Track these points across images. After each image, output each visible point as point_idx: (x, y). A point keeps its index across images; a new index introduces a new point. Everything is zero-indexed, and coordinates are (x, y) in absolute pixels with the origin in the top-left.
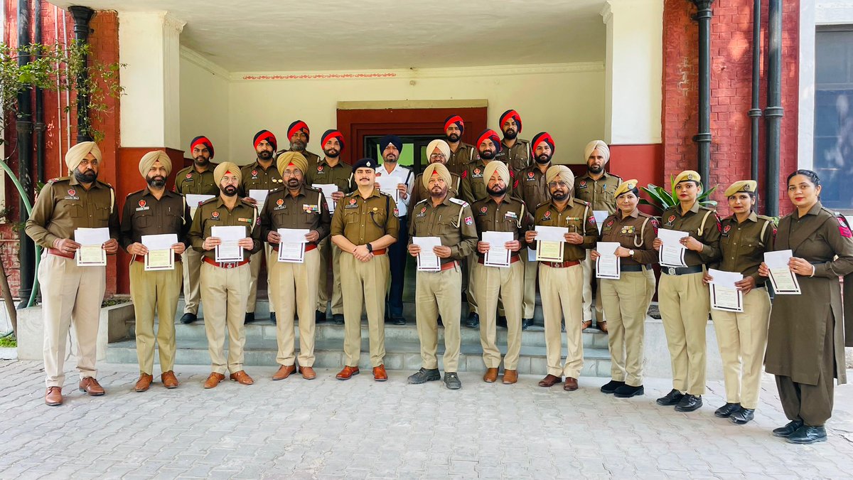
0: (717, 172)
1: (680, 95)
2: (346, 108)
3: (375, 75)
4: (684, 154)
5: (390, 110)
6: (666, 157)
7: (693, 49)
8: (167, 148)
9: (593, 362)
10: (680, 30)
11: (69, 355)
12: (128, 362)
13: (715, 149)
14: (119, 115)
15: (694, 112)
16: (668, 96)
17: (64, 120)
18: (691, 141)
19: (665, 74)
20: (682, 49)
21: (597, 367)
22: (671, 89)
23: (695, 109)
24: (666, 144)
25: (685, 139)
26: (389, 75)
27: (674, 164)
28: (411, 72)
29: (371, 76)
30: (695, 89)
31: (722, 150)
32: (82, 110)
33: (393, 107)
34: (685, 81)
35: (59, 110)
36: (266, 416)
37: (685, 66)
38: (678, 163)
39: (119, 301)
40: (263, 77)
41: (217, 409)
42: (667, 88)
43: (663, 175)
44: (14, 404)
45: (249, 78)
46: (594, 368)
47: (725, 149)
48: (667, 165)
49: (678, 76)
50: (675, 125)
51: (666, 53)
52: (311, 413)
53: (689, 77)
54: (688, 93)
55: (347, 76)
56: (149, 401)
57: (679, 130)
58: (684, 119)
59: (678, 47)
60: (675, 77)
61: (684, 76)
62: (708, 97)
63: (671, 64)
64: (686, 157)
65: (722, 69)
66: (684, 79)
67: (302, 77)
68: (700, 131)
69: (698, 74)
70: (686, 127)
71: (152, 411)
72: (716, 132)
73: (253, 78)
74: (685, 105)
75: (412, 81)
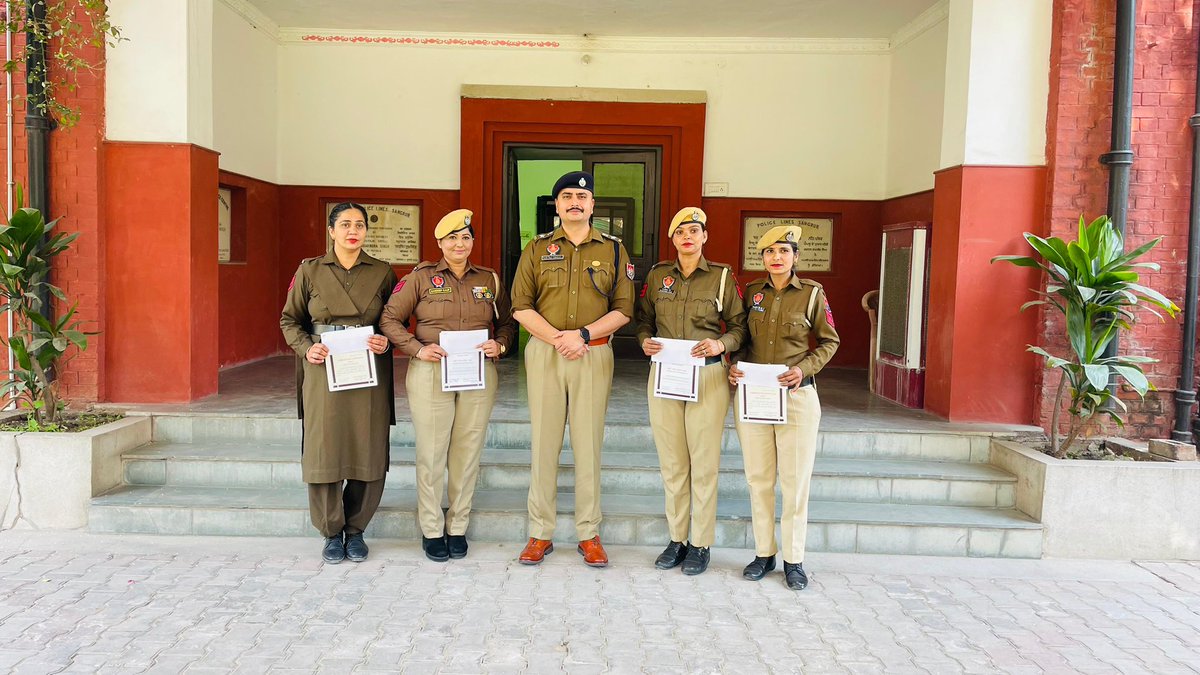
0: (1136, 216)
1: (1082, 86)
2: (478, 95)
3: (524, 44)
4: (1084, 184)
5: (549, 101)
6: (1055, 188)
7: (1105, 13)
8: (192, 145)
9: (962, 532)
12: (129, 532)
13: (1134, 178)
15: (1103, 116)
16: (1062, 87)
17: (1, 86)
18: (1097, 163)
19: (1057, 52)
20: (1088, 11)
21: (968, 540)
22: (1068, 75)
23: (1106, 110)
24: (1056, 167)
25: (1087, 159)
26: (548, 44)
27: (1068, 200)
28: (584, 40)
29: (518, 44)
30: (1108, 78)
31: (1145, 180)
32: (38, 68)
33: (556, 97)
34: (1090, 63)
36: (439, 658)
37: (1092, 38)
38: (1073, 199)
39: (104, 418)
40: (337, 38)
41: (336, 640)
42: (1062, 74)
43: (1049, 219)
45: (313, 38)
46: (963, 543)
47: (1149, 178)
48: (1057, 201)
49: (1080, 54)
50: (1071, 136)
51: (1062, 14)
53: (1097, 57)
54: (1097, 84)
55: (479, 42)
56: (195, 624)
57: (1078, 144)
58: (1086, 126)
59: (1082, 7)
60: (1074, 55)
61: (1090, 55)
62: (1130, 91)
63: (1071, 34)
64: (1088, 189)
65: (1150, 47)
66: (1089, 59)
67: (402, 41)
68: (1113, 146)
69: (1113, 53)
70: (1090, 139)
71: (208, 649)
72: (1136, 149)
73: (320, 39)
74: (1089, 103)
75: (587, 56)
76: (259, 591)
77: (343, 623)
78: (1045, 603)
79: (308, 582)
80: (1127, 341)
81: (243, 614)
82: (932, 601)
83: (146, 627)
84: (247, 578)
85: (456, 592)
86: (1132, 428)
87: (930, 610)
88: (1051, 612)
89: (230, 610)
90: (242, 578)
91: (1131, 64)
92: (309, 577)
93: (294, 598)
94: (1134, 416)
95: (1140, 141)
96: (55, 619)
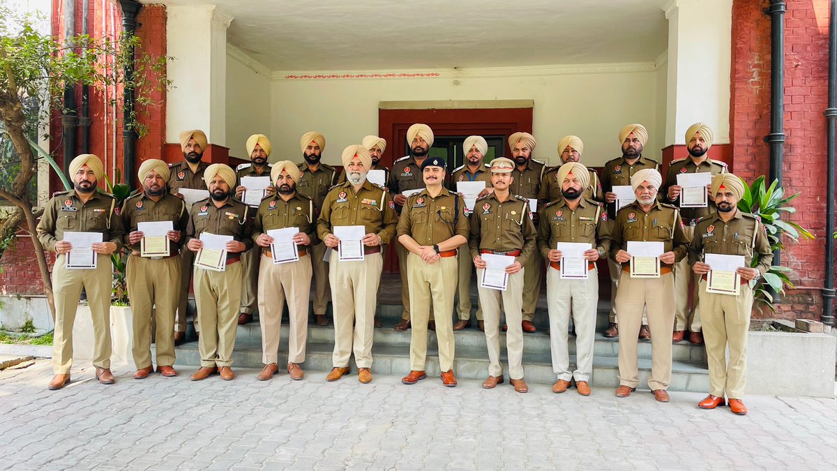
0: (790, 175)
1: (751, 92)
2: (389, 108)
3: (418, 75)
4: (754, 156)
5: (433, 110)
6: (735, 158)
7: (765, 46)
10: (751, 25)
13: (788, 150)
14: (165, 110)
15: (766, 111)
16: (737, 94)
17: (110, 115)
18: (762, 141)
19: (734, 72)
20: (753, 45)
22: (740, 86)
23: (767, 108)
24: (735, 144)
25: (755, 139)
26: (433, 74)
27: (743, 165)
28: (455, 72)
29: (414, 76)
30: (767, 87)
31: (796, 152)
32: (128, 103)
33: (436, 108)
34: (756, 78)
35: (105, 105)
36: (320, 425)
37: (756, 62)
38: (747, 165)
40: (305, 77)
41: (268, 416)
42: (736, 86)
44: (56, 406)
45: (292, 77)
47: (799, 150)
48: (736, 167)
49: (749, 73)
50: (745, 124)
51: (736, 48)
52: (367, 424)
53: (760, 74)
54: (759, 90)
55: (390, 75)
56: (196, 406)
57: (749, 129)
58: (754, 118)
59: (749, 42)
60: (745, 74)
61: (755, 73)
62: (781, 95)
63: (741, 61)
64: (757, 158)
65: (796, 66)
66: (755, 76)
67: (344, 77)
68: (772, 131)
69: (770, 71)
70: (757, 126)
71: (201, 417)
72: (789, 132)
73: (295, 77)
74: (756, 103)
75: (456, 81)
76: (234, 393)
77: (274, 409)
80: (788, 256)
81: (222, 402)
83: (171, 406)
86: (794, 314)
89: (216, 401)
90: (226, 386)
91: (781, 78)
94: (794, 306)
95: (791, 127)
96: (125, 402)
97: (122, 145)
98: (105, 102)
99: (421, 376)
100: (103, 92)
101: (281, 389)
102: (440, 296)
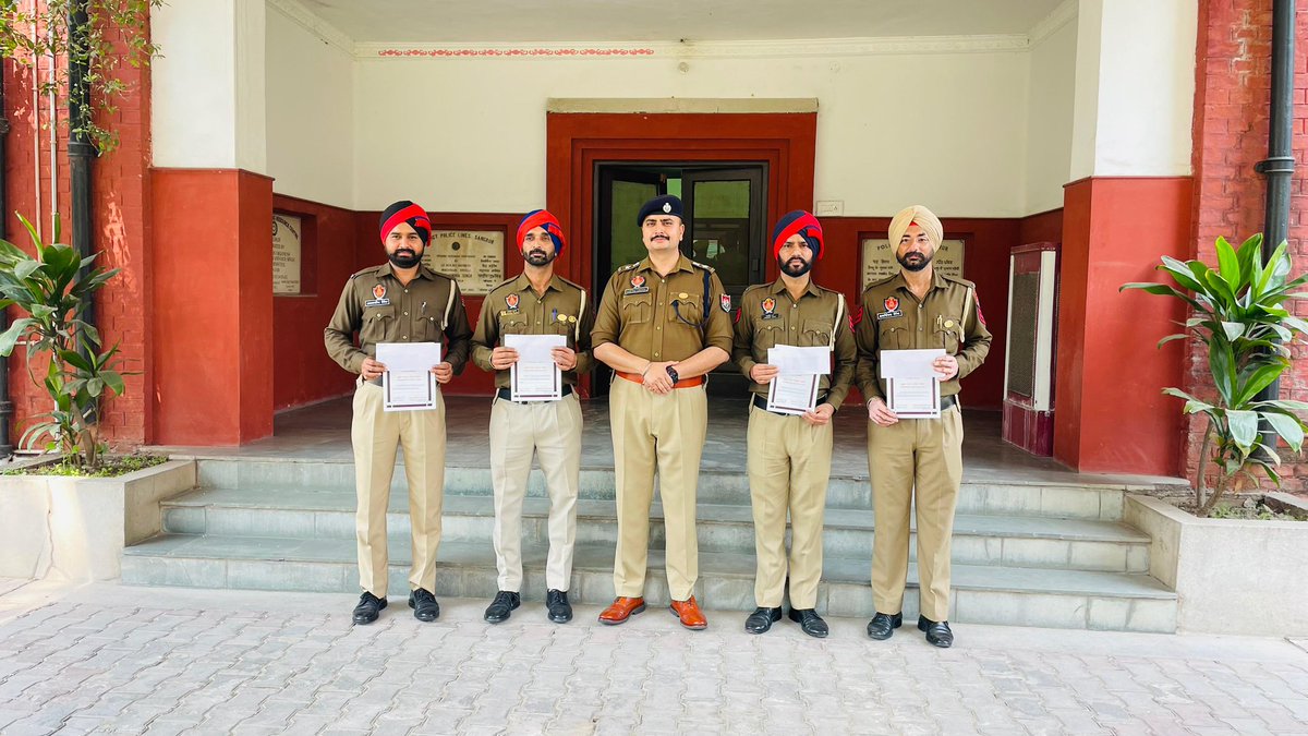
0: (1299, 233)
1: (1234, 82)
2: (565, 110)
3: (615, 52)
4: (1237, 197)
5: (643, 114)
6: (1203, 202)
8: (240, 171)
9: (1080, 601)
11: (49, 568)
12: (162, 584)
13: (1297, 189)
14: (149, 105)
15: (1259, 117)
16: (1210, 84)
17: (45, 113)
18: (1252, 172)
19: (1202, 44)
21: (1088, 610)
22: (1216, 71)
23: (1263, 111)
24: (1204, 177)
25: (1241, 168)
26: (642, 52)
27: (1218, 216)
28: (682, 47)
29: (608, 53)
30: (1263, 72)
33: (649, 111)
34: (1243, 55)
35: (35, 93)
37: (1244, 27)
38: (1225, 214)
39: (149, 461)
40: (415, 52)
41: (345, 709)
42: (1208, 69)
43: (1195, 237)
45: (390, 53)
46: (1081, 614)
48: (1204, 217)
49: (1231, 45)
50: (1221, 142)
52: (545, 725)
53: (1251, 48)
54: (1251, 80)
55: (566, 52)
57: (1230, 150)
58: (1240, 129)
60: (1223, 47)
61: (1242, 47)
62: (1291, 87)
63: (1219, 23)
64: (1242, 203)
66: (1242, 52)
68: (1271, 152)
69: (1270, 44)
70: (1243, 145)
71: (207, 715)
72: (1299, 155)
73: (397, 54)
74: (1242, 102)
75: (683, 63)
76: (279, 653)
77: (358, 691)
78: (1167, 686)
79: (334, 644)
80: (1292, 379)
81: (254, 678)
82: (1032, 681)
83: (150, 689)
84: (270, 638)
85: (490, 658)
86: (1299, 482)
87: (1027, 692)
88: (1172, 698)
89: (243, 673)
90: (265, 638)
91: (1291, 55)
92: (336, 638)
93: (313, 661)
94: (1300, 467)
95: (1304, 146)
96: (60, 678)
97: (67, 171)
98: (35, 88)
99: (639, 606)
100: (30, 69)
101: (373, 641)
102: (675, 460)
